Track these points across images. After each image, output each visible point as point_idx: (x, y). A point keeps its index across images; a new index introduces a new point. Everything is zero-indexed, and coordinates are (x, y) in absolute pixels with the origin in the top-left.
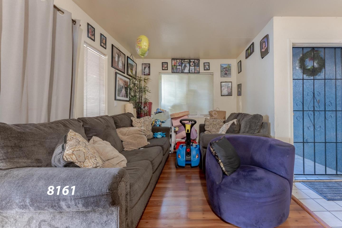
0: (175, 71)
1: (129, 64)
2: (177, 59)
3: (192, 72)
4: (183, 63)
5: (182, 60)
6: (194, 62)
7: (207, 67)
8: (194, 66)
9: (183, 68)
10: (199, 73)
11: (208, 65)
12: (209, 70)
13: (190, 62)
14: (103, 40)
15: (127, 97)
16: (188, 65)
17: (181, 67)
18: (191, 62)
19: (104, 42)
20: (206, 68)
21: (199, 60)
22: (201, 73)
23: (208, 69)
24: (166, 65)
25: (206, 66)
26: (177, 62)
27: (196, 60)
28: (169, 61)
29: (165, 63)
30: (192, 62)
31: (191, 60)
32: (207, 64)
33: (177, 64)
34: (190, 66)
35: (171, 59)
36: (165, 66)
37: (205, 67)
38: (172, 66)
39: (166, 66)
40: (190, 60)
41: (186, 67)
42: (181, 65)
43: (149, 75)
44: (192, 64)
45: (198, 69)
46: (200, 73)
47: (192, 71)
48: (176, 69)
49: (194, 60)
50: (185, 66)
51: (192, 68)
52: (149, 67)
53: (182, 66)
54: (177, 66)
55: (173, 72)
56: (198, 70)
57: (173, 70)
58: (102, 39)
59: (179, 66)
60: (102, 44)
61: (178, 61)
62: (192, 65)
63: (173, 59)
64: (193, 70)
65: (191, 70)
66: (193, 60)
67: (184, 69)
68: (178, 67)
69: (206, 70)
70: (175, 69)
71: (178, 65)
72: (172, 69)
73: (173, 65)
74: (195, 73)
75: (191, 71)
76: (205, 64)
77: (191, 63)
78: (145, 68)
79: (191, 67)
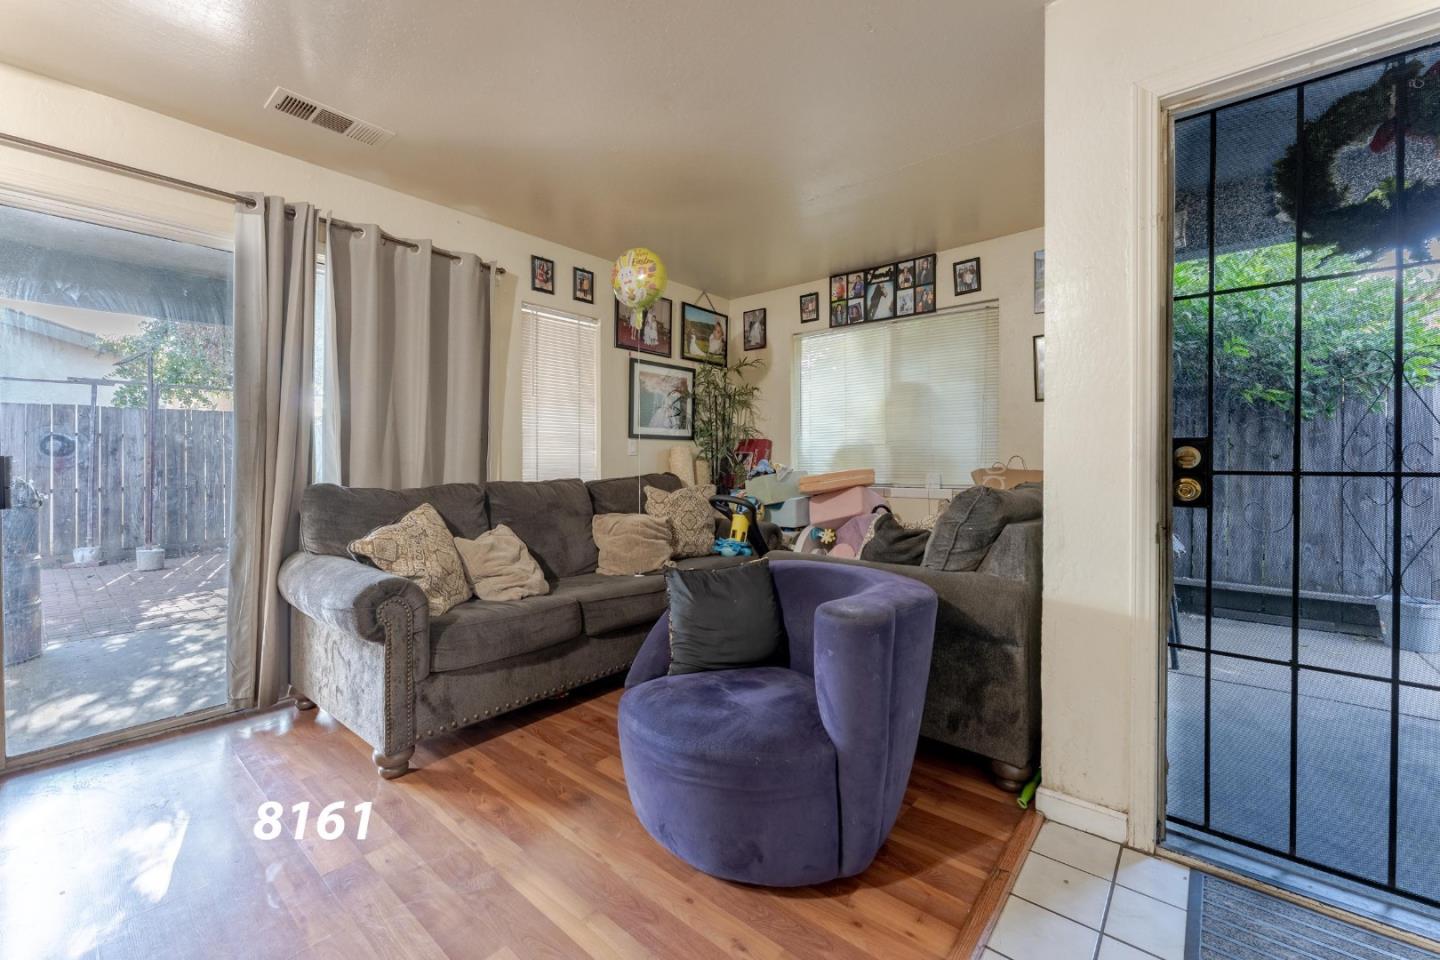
0: (842, 318)
1: (687, 325)
2: (847, 274)
3: (905, 313)
4: (870, 284)
5: (866, 271)
6: (912, 270)
7: (969, 278)
8: (914, 286)
9: (869, 303)
10: (934, 310)
11: (972, 272)
12: (979, 289)
13: (897, 272)
14: (581, 283)
15: (682, 426)
16: (888, 288)
17: (861, 300)
18: (903, 271)
19: (586, 285)
20: (966, 284)
21: (934, 257)
22: (940, 309)
23: (975, 286)
24: (814, 303)
25: (961, 276)
26: (848, 282)
27: (921, 260)
28: (822, 287)
29: (809, 298)
30: (906, 270)
31: (901, 266)
32: (969, 264)
33: (850, 289)
34: (897, 288)
35: (828, 279)
36: (810, 308)
37: (959, 280)
38: (831, 302)
39: (811, 306)
40: (896, 265)
41: (882, 298)
42: (863, 294)
43: (763, 345)
44: (907, 280)
45: (931, 296)
46: (939, 312)
47: (906, 307)
48: (845, 311)
49: (914, 260)
50: (879, 293)
51: (906, 296)
52: (764, 323)
53: (865, 297)
54: (847, 299)
55: (835, 324)
56: (930, 302)
57: (833, 317)
58: (578, 281)
59: (857, 296)
60: (580, 294)
61: (852, 278)
62: (906, 285)
63: (835, 276)
64: (910, 304)
65: (899, 304)
66: (910, 264)
67: (875, 305)
68: (851, 303)
69: (962, 293)
70: (842, 313)
71: (851, 294)
72: (832, 311)
73: (834, 299)
74: (915, 313)
75: (902, 308)
76: (958, 267)
77: (901, 278)
78: (752, 324)
79: (899, 293)
